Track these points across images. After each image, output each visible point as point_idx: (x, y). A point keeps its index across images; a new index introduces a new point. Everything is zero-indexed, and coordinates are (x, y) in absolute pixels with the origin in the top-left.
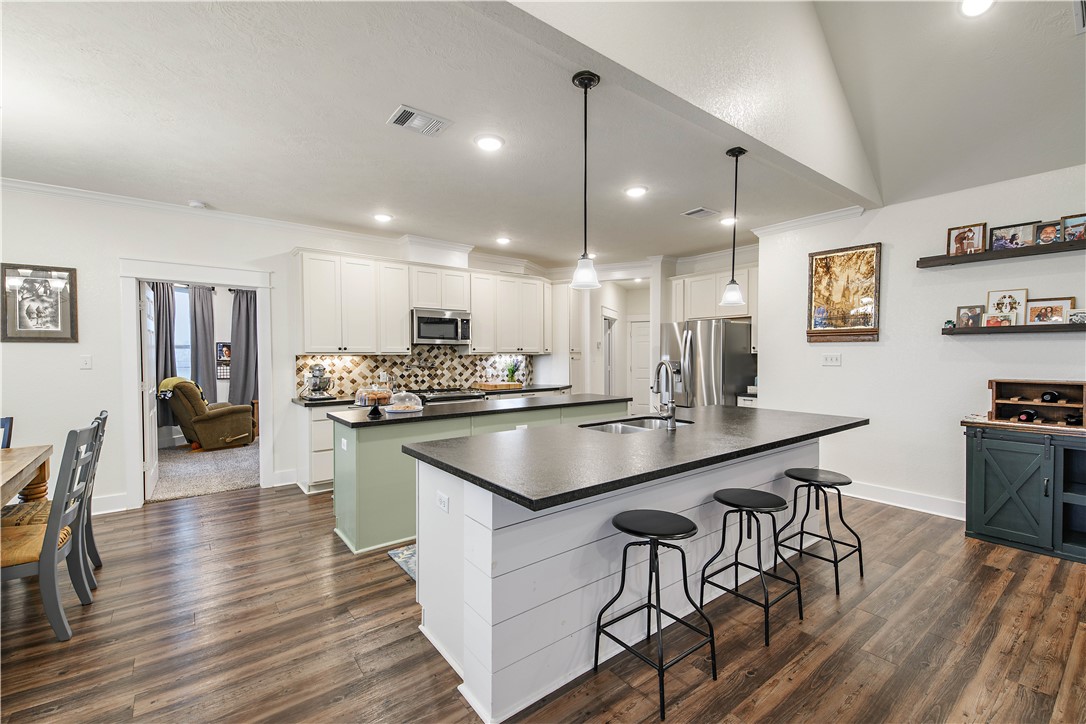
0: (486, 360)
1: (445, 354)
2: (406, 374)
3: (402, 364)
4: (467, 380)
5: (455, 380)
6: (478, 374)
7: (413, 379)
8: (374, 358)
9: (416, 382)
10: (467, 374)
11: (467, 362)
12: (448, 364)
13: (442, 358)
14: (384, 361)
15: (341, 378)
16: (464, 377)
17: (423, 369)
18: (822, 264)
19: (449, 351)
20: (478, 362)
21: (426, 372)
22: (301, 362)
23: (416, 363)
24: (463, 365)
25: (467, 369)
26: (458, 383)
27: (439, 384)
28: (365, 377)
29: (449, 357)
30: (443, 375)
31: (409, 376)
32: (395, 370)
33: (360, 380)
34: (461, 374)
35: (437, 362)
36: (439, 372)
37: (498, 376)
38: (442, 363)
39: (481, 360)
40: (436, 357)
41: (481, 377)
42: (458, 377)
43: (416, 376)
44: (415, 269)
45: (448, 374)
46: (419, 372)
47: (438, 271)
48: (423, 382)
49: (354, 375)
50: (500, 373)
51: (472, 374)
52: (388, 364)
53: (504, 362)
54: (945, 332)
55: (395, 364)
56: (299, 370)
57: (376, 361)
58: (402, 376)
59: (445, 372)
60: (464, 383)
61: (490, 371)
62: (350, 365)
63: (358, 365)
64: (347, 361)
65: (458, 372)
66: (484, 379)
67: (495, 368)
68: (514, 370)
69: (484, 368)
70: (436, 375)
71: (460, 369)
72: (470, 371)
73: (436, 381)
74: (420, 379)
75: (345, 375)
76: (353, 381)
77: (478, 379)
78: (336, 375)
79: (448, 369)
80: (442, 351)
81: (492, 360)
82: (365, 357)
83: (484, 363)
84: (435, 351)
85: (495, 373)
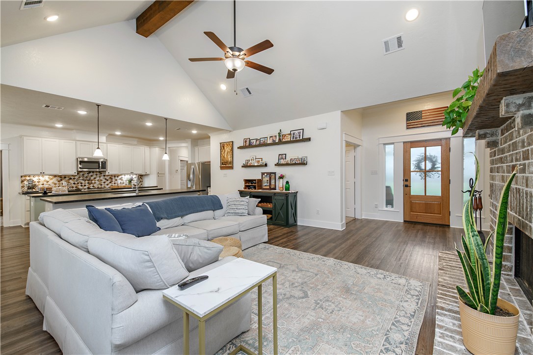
0: (118, 177)
1: (96, 175)
2: (76, 182)
3: (74, 179)
4: (107, 185)
5: (101, 185)
6: (113, 182)
7: (80, 184)
8: (60, 176)
9: (82, 186)
11: (108, 178)
12: (98, 178)
13: (95, 176)
14: (65, 178)
16: (106, 183)
17: (85, 180)
18: (222, 146)
19: (98, 174)
20: (113, 178)
21: (87, 182)
22: (23, 178)
23: (81, 178)
24: (106, 179)
25: (108, 180)
26: (103, 186)
27: (93, 186)
28: (55, 184)
29: (98, 176)
30: (95, 183)
31: (78, 183)
32: (71, 181)
34: (104, 183)
35: (92, 178)
36: (93, 182)
38: (95, 178)
39: (115, 177)
40: (92, 176)
41: (115, 183)
42: (103, 184)
43: (81, 183)
44: (78, 143)
45: (97, 183)
46: (83, 182)
47: (91, 143)
48: (85, 185)
49: (50, 183)
50: (125, 182)
51: (110, 182)
52: (67, 179)
53: (126, 178)
54: (242, 167)
55: (71, 179)
56: (22, 181)
57: (61, 178)
58: (74, 183)
59: (96, 182)
60: (106, 186)
61: (119, 181)
62: (48, 179)
63: (52, 179)
64: (47, 178)
65: (103, 181)
66: (116, 184)
67: (122, 180)
68: (130, 181)
69: (116, 180)
70: (92, 183)
71: (104, 180)
72: (109, 181)
73: (92, 185)
74: (83, 184)
75: (45, 183)
77: (114, 185)
78: (41, 183)
79: (98, 180)
80: (95, 174)
81: (120, 177)
82: (55, 176)
83: (116, 178)
84: (91, 174)
85: (122, 182)
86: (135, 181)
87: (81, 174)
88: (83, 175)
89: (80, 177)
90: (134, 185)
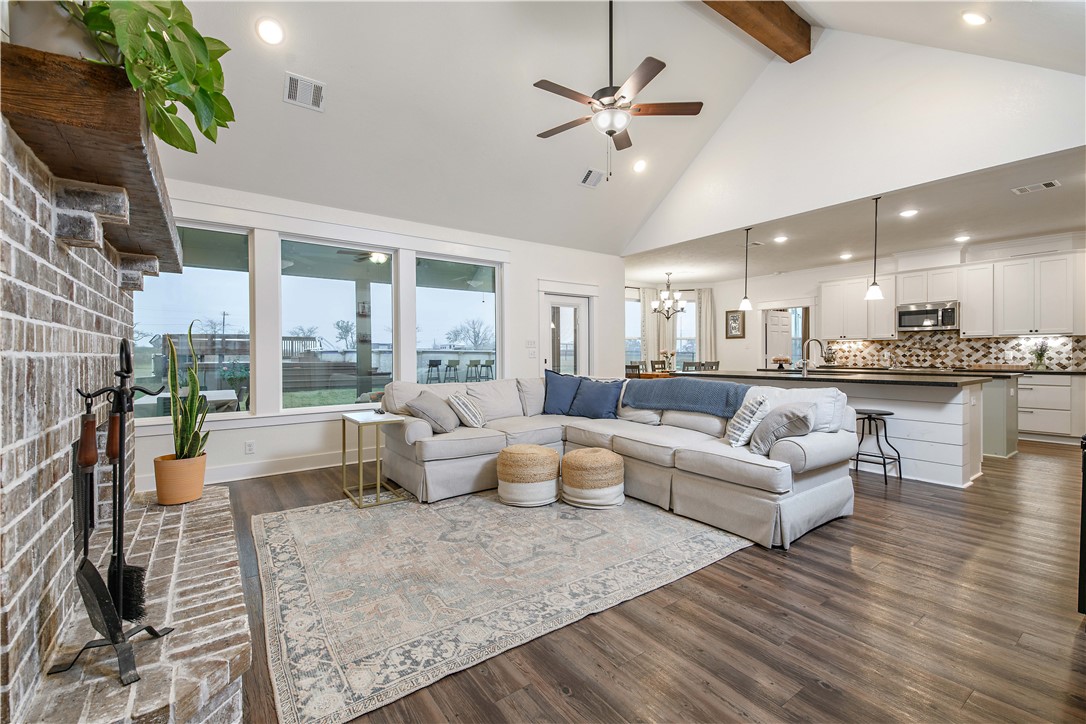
0: (1006, 342)
1: (950, 338)
2: (908, 354)
3: (904, 346)
4: (977, 361)
5: (962, 361)
6: (993, 356)
7: (914, 358)
8: (880, 342)
9: (918, 361)
10: (978, 355)
11: (977, 345)
12: (953, 346)
13: (946, 341)
14: (888, 344)
15: (855, 356)
16: (974, 358)
17: (925, 350)
20: (993, 345)
21: (929, 353)
23: (917, 346)
24: (972, 348)
25: (977, 351)
27: (943, 363)
28: (873, 356)
30: (947, 356)
31: (911, 356)
32: (897, 351)
33: (869, 357)
34: (969, 356)
35: (939, 346)
36: (942, 353)
37: (1023, 359)
38: (946, 346)
39: (997, 342)
40: (939, 341)
41: (997, 358)
42: (965, 358)
43: (918, 356)
44: (900, 277)
45: (952, 355)
46: (921, 353)
47: (924, 273)
48: (925, 361)
49: (865, 354)
50: (1028, 356)
51: (984, 356)
52: (892, 346)
53: (1028, 344)
55: (898, 346)
57: (881, 344)
58: (904, 356)
61: (1010, 354)
62: (861, 347)
63: (867, 347)
64: (860, 344)
66: (1001, 361)
67: (1019, 350)
68: (1040, 353)
69: (1002, 350)
70: (939, 356)
71: (969, 351)
72: (981, 353)
73: (939, 360)
74: (921, 358)
75: (858, 353)
76: (864, 358)
77: (993, 361)
78: (852, 354)
79: (954, 350)
80: (946, 336)
81: (1014, 343)
82: (873, 342)
83: (1002, 345)
84: (939, 336)
85: (1019, 355)
86: (1064, 356)
87: (918, 337)
88: (921, 339)
89: (914, 344)
90: (1059, 364)
